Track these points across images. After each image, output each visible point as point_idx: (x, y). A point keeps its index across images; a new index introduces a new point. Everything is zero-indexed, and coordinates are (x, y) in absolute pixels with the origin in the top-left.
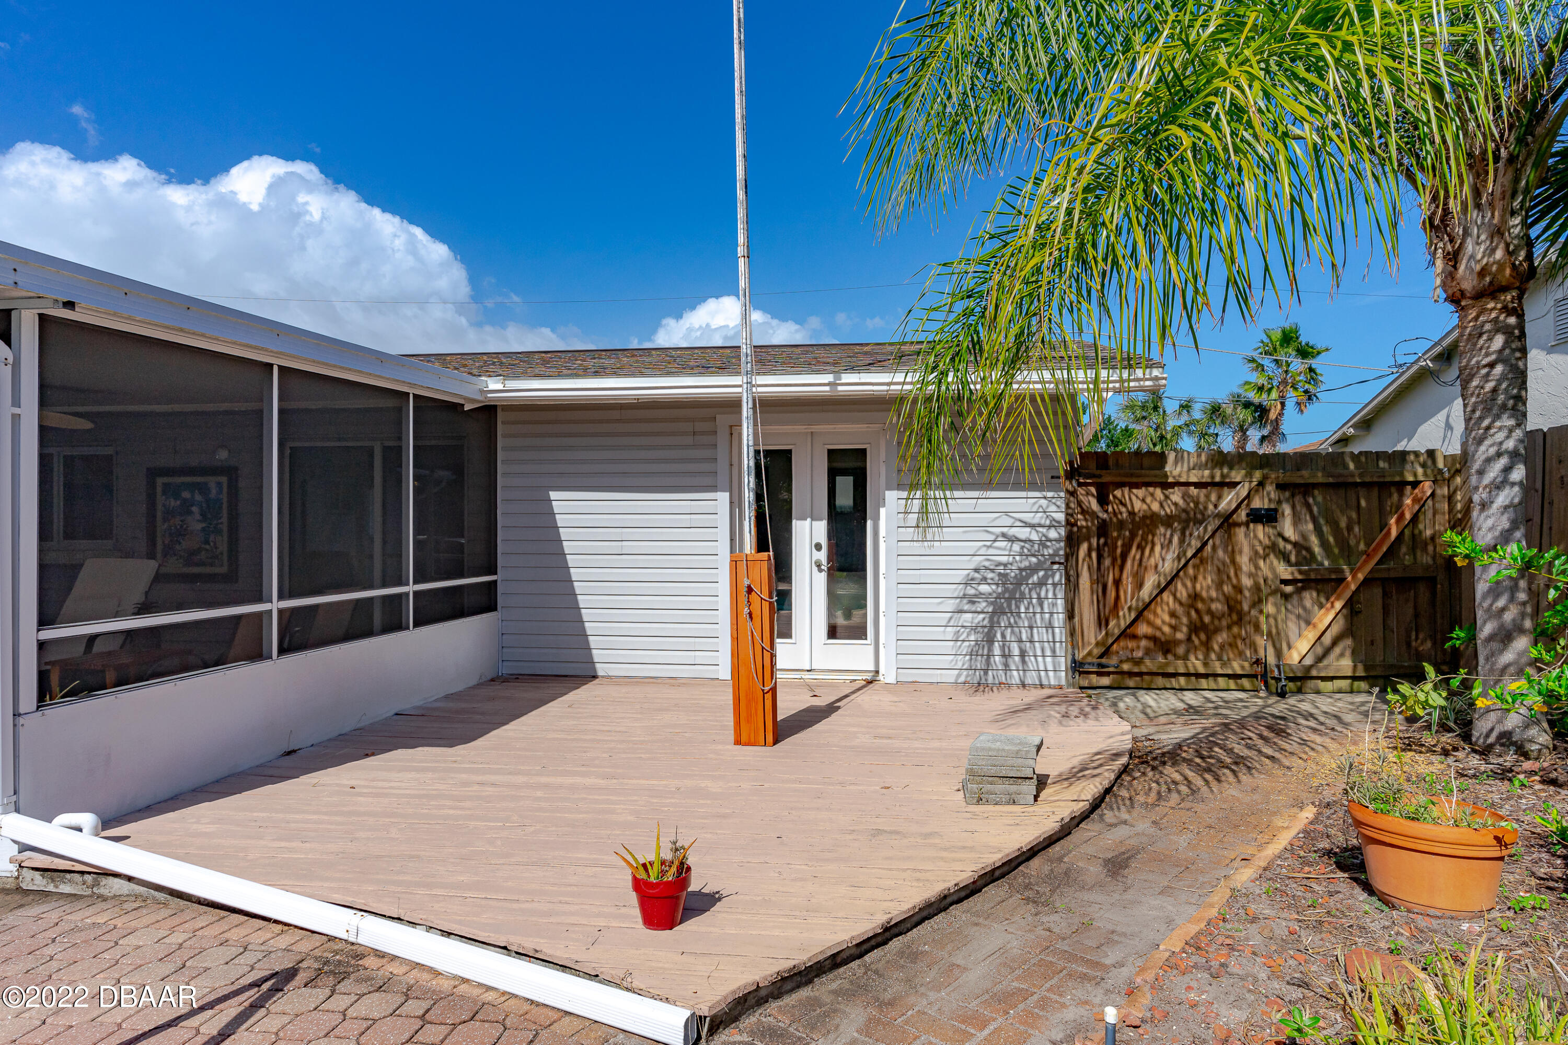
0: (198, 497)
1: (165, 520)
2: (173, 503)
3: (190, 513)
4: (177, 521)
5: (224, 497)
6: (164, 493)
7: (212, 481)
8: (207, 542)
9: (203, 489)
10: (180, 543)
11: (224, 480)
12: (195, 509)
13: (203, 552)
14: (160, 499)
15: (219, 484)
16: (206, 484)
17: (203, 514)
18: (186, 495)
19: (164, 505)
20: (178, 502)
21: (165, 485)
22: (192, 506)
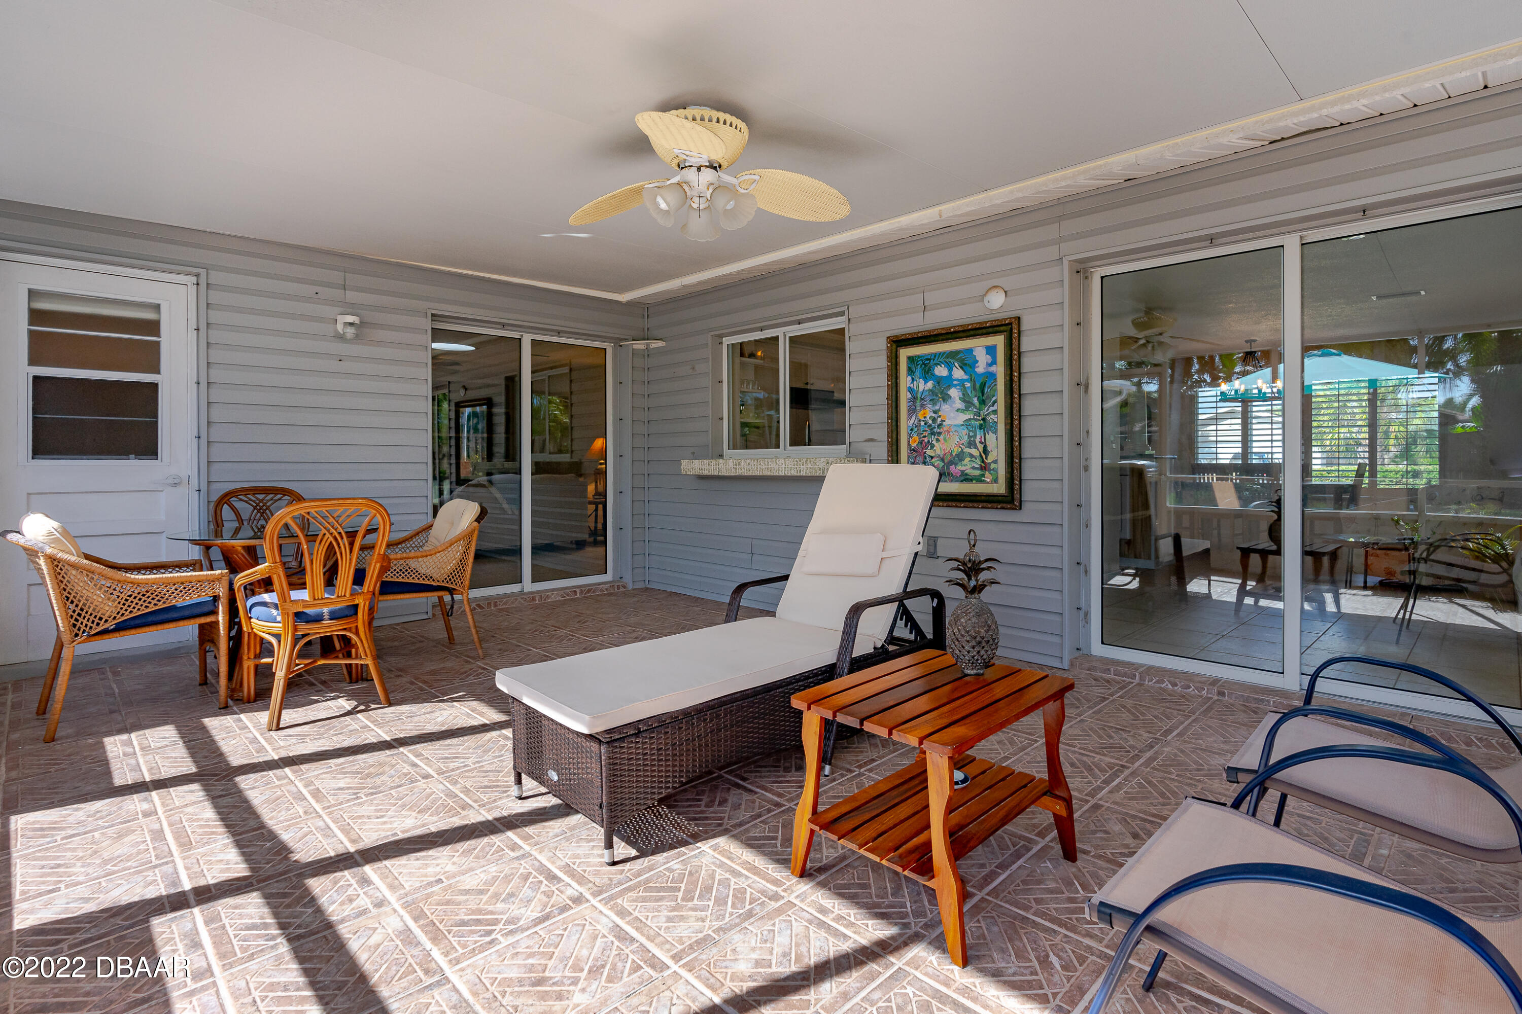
0: (958, 374)
1: (912, 411)
2: (924, 386)
3: (946, 398)
4: (928, 413)
5: (1000, 370)
6: (910, 371)
7: (978, 346)
8: (972, 444)
9: (966, 361)
10: (933, 446)
11: (999, 341)
12: (954, 393)
13: (968, 459)
14: (905, 381)
15: (991, 350)
16: (970, 351)
17: (966, 400)
18: (941, 371)
19: (910, 390)
20: (930, 385)
21: (911, 359)
22: (949, 387)
